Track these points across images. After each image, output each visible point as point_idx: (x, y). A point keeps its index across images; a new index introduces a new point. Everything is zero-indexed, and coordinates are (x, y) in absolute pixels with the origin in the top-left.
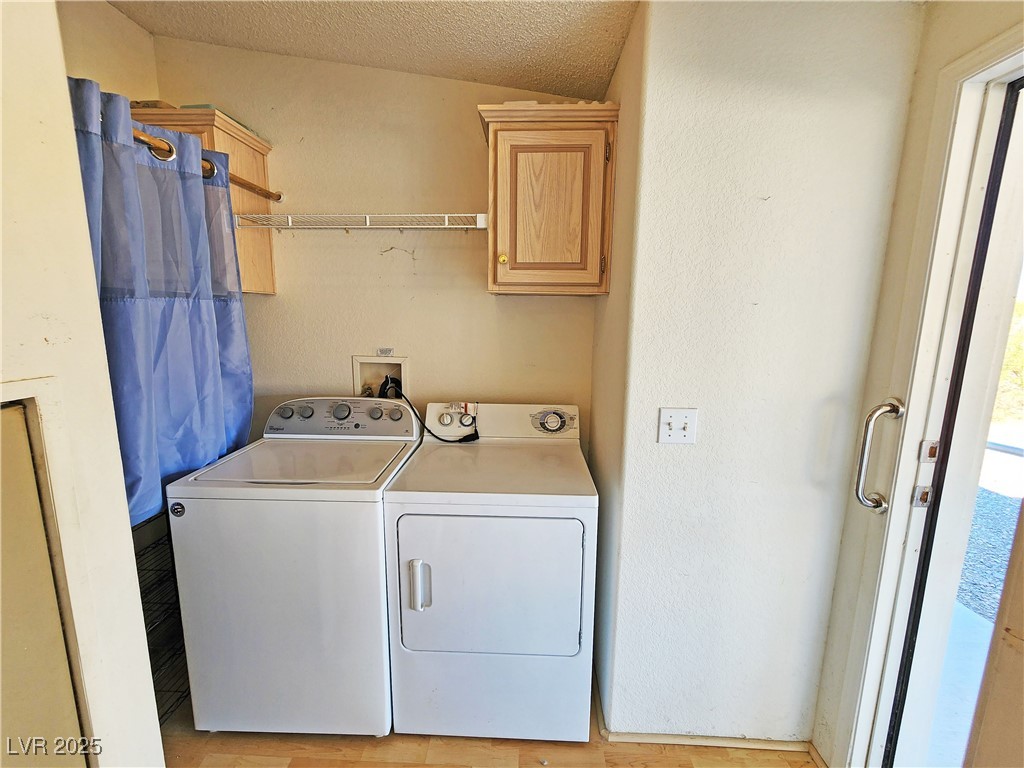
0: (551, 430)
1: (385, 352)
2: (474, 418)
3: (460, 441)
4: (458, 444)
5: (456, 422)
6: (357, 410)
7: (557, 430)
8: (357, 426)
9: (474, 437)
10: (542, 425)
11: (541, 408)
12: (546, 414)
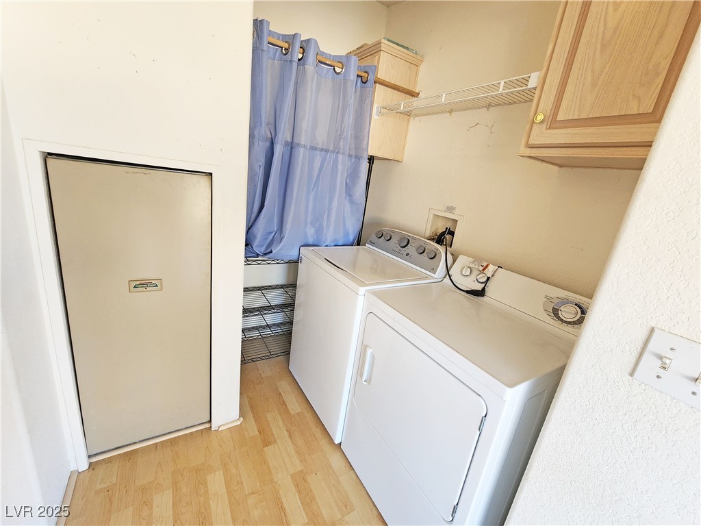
0: (562, 320)
1: (450, 209)
2: (488, 278)
3: (468, 292)
4: (464, 294)
5: (473, 277)
6: (412, 244)
7: (570, 323)
8: (407, 254)
9: (480, 293)
10: (555, 312)
11: (563, 294)
12: (566, 302)
